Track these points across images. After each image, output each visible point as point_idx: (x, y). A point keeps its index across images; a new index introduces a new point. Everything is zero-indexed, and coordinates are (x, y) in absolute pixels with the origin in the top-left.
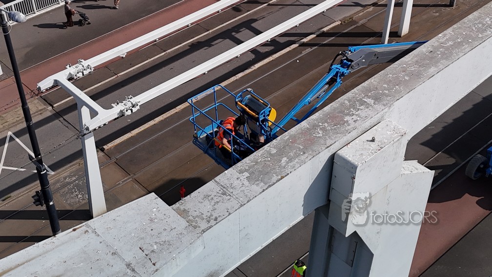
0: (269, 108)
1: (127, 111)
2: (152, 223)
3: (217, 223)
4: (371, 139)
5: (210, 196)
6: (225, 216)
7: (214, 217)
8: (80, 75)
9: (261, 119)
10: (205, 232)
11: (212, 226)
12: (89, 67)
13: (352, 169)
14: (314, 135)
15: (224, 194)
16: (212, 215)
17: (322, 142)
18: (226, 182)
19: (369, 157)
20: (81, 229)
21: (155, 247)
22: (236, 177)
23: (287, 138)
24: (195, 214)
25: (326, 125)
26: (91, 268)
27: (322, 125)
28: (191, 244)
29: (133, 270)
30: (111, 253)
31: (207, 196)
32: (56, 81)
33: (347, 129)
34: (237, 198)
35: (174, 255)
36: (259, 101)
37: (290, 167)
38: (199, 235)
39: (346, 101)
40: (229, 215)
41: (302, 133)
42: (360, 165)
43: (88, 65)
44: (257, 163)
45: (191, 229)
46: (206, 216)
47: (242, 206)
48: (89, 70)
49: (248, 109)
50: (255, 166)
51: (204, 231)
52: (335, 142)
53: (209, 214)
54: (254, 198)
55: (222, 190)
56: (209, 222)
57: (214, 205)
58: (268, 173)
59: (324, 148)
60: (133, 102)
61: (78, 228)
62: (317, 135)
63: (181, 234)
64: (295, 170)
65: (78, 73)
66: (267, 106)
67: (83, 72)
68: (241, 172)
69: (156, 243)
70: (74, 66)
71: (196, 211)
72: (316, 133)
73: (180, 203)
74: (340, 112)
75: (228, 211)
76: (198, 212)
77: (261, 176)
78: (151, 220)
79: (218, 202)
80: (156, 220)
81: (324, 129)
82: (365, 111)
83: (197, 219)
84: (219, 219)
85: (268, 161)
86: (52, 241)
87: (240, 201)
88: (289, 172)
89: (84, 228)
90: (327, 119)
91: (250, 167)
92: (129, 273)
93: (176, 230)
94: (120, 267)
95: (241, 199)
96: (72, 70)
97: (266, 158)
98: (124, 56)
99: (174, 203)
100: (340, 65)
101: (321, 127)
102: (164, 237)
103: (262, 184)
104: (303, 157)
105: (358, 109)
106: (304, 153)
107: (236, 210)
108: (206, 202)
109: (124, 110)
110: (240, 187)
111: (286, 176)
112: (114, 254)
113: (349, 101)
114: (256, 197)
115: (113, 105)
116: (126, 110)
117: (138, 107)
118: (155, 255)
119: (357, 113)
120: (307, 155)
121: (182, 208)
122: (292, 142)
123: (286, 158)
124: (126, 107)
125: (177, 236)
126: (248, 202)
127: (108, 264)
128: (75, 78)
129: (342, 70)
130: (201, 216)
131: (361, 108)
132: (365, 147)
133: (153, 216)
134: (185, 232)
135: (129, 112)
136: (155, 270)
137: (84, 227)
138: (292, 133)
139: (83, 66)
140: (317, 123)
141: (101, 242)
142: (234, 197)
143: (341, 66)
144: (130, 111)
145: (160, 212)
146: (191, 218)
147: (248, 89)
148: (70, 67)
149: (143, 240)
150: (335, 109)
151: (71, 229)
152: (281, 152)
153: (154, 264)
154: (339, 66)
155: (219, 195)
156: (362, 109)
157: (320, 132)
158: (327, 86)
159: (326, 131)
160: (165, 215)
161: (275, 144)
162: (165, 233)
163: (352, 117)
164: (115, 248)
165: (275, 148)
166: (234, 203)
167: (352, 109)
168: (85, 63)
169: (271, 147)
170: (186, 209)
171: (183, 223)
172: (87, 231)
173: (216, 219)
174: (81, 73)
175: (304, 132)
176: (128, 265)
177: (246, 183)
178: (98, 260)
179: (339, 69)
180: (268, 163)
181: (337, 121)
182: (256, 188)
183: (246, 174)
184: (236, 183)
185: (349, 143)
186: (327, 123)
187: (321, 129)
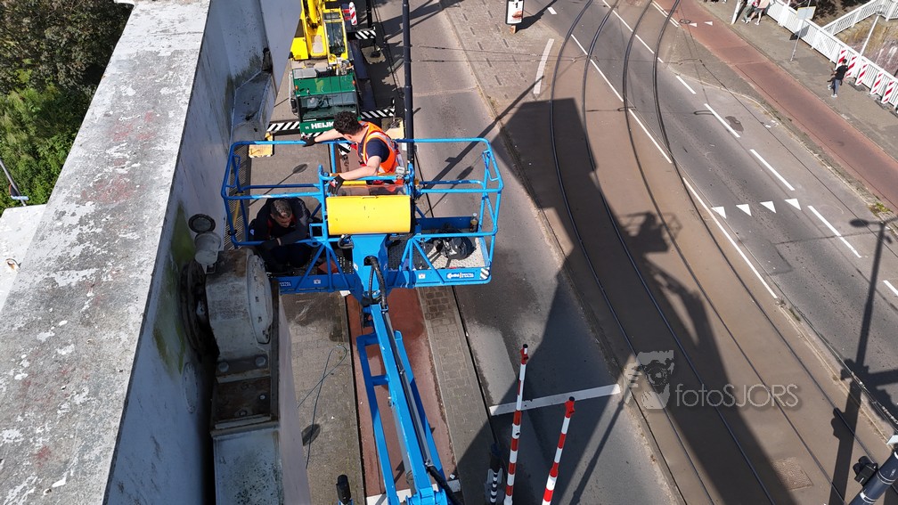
186: (122, 176)
187: (125, 159)
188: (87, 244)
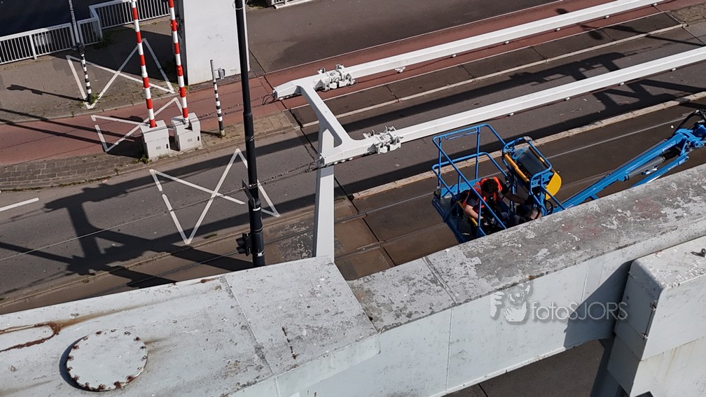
0: (551, 171)
1: (382, 147)
2: (313, 299)
3: (409, 322)
4: (699, 251)
5: (413, 279)
6: (424, 314)
7: (408, 312)
8: (334, 86)
9: (532, 186)
10: (388, 330)
11: (401, 324)
12: (349, 77)
13: (654, 290)
14: (604, 225)
15: (434, 281)
16: (405, 308)
17: (614, 237)
18: (443, 264)
19: (686, 278)
20: (213, 282)
21: (305, 333)
22: (461, 261)
23: (558, 220)
24: (381, 300)
25: (629, 213)
26: (207, 340)
27: (622, 213)
28: (357, 341)
29: (263, 357)
30: (241, 325)
31: (407, 278)
32: (299, 89)
33: (660, 226)
34: (451, 292)
35: (327, 351)
36: (539, 158)
37: (548, 264)
38: (373, 331)
39: (673, 183)
40: (431, 314)
41: (585, 218)
42: (668, 287)
43: (348, 75)
44: (499, 247)
45: (364, 319)
46: (398, 307)
47: (455, 305)
48: (347, 82)
49: (517, 168)
50: (495, 252)
51: (386, 328)
52: (634, 243)
53: (402, 306)
54: (477, 297)
55: (432, 275)
56: (398, 316)
57: (414, 294)
58: (510, 265)
59: (612, 248)
60: (393, 136)
61: (209, 280)
62: (609, 226)
63: (348, 323)
64: (555, 271)
65: (331, 83)
66: (548, 168)
67: (338, 83)
68: (470, 255)
69: (308, 327)
70: (328, 73)
71: (384, 296)
72: (608, 223)
73: (366, 280)
74: (658, 199)
75: (431, 308)
76: (385, 299)
77: (499, 268)
78: (313, 293)
79: (421, 291)
80: (319, 295)
81: (622, 220)
82: (701, 205)
83: (382, 308)
84: (414, 316)
85: (518, 248)
86: (169, 289)
87: (454, 298)
88: (544, 272)
89: (217, 282)
90: (633, 206)
91: (486, 251)
92: (255, 361)
93: (343, 316)
94: (245, 348)
95: (457, 295)
96: (324, 77)
97: (515, 243)
98: (402, 71)
99: (358, 278)
100: (692, 131)
101: (619, 215)
102: (323, 322)
103: (497, 280)
104: (574, 255)
105: (690, 201)
106: (578, 248)
107: (444, 309)
108: (404, 287)
109: (378, 145)
110: (460, 276)
111: (538, 276)
112: (244, 327)
113: (679, 185)
114: (481, 296)
115: (365, 135)
116: (381, 145)
117: (398, 145)
118: (301, 344)
119: (685, 206)
120: (582, 252)
121: (366, 287)
122: (564, 229)
123: (547, 250)
124: (382, 141)
125: (341, 325)
126: (466, 302)
127: (231, 340)
128: (326, 88)
129: (693, 138)
130: (388, 306)
131: (694, 198)
132: (686, 261)
133: (317, 288)
134: (354, 322)
135: (385, 150)
136: (293, 364)
137: (219, 281)
138: (569, 214)
139: (341, 75)
140: (614, 208)
141: (232, 307)
142: (448, 289)
143: (693, 134)
144: (385, 148)
145: (329, 284)
146: (374, 304)
147: (525, 138)
148: (323, 72)
149: (291, 318)
150: (651, 193)
151: (200, 280)
152: (542, 240)
153: (294, 357)
154: (689, 132)
155: (426, 281)
156: (696, 202)
157: (615, 222)
158: (662, 159)
159: (626, 222)
160: (334, 290)
161: (536, 225)
162: (325, 316)
163: (676, 211)
164: (249, 320)
165: (534, 231)
166: (445, 299)
167: (679, 198)
168: (345, 71)
169: (529, 229)
170: (372, 290)
171: (357, 308)
172: (220, 287)
173: (409, 315)
174: (335, 84)
175: (589, 218)
176: (258, 349)
177: (473, 273)
178: (220, 330)
179: (688, 137)
180: (517, 251)
181: (649, 212)
182: (484, 284)
183: (477, 260)
184: (458, 270)
185: (661, 251)
186: (632, 211)
187: (617, 218)
188: (690, 197)
